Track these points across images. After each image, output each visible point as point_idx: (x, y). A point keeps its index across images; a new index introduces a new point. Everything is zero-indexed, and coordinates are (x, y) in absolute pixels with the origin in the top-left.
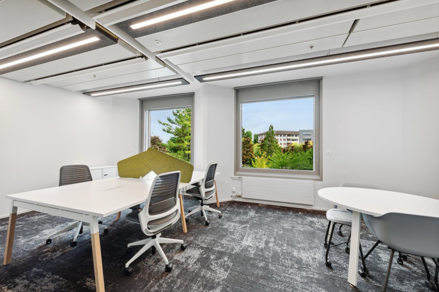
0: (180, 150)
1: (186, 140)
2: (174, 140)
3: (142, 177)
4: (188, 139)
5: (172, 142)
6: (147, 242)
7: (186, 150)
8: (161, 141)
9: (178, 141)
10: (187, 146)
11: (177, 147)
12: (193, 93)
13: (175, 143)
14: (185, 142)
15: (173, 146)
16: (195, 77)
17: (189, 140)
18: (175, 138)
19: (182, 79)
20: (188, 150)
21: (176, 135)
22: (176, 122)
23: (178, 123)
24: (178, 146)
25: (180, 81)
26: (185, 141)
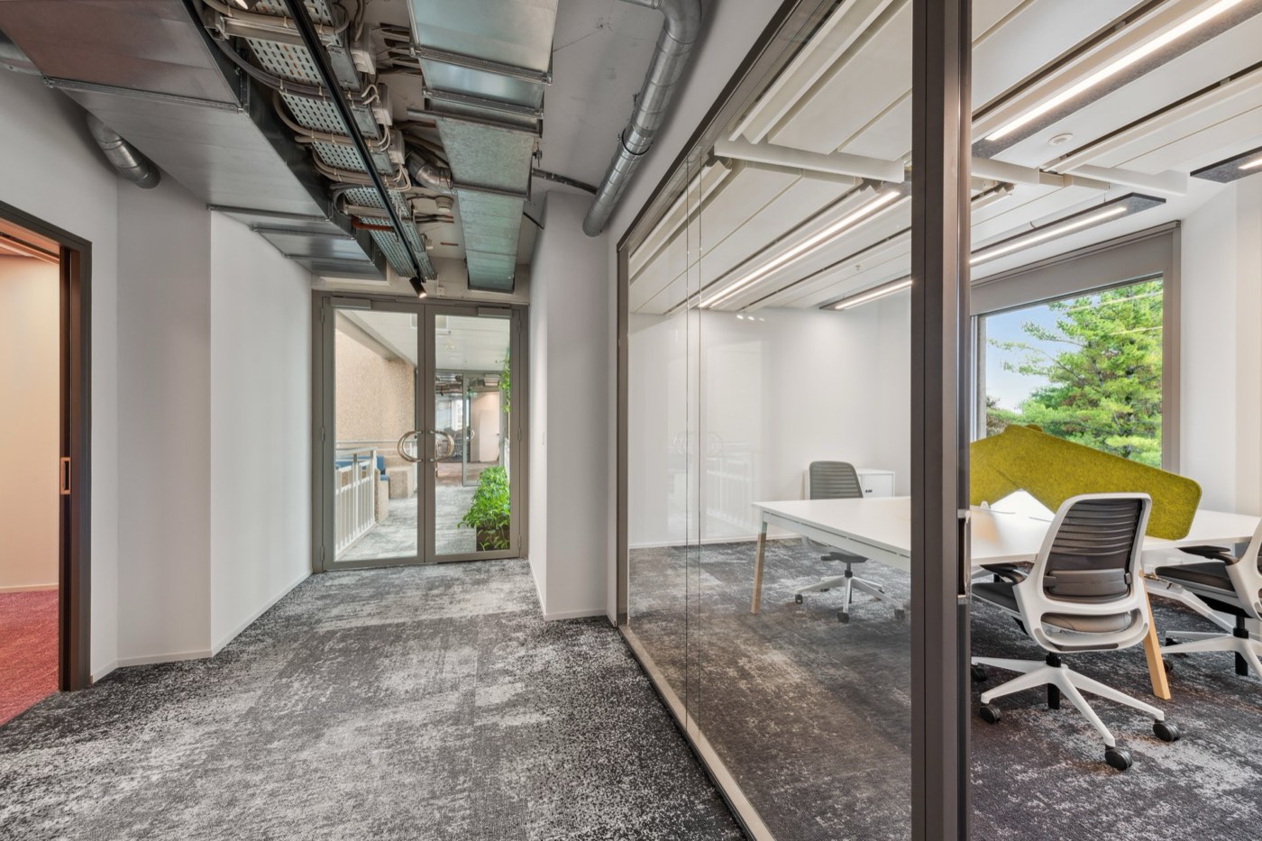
0: (1080, 434)
1: (1108, 396)
2: (1050, 398)
3: (989, 504)
4: (1117, 393)
5: (1043, 406)
6: (1033, 670)
7: (1110, 434)
8: (993, 403)
9: (1070, 401)
10: (1113, 419)
11: (1065, 423)
12: (1174, 225)
13: (1055, 408)
14: (1104, 402)
15: (1048, 419)
16: (1193, 174)
17: (1124, 397)
18: (1053, 390)
19: (1133, 197)
20: (1121, 435)
21: (1061, 378)
22: (1059, 333)
23: (1071, 334)
24: (1068, 419)
25: (1123, 205)
26: (1103, 399)
